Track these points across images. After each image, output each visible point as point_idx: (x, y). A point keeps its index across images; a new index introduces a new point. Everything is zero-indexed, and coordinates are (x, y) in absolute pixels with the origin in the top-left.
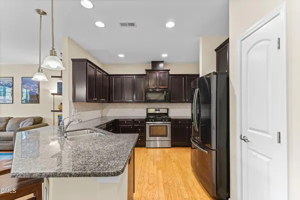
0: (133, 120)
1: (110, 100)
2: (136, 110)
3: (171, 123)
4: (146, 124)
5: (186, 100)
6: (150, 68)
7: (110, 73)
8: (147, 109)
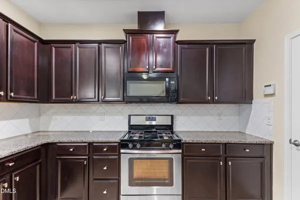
0: (90, 144)
1: (45, 98)
2: (107, 118)
3: (182, 153)
4: (120, 153)
5: (213, 98)
6: (135, 26)
7: (45, 37)
8: (130, 116)
